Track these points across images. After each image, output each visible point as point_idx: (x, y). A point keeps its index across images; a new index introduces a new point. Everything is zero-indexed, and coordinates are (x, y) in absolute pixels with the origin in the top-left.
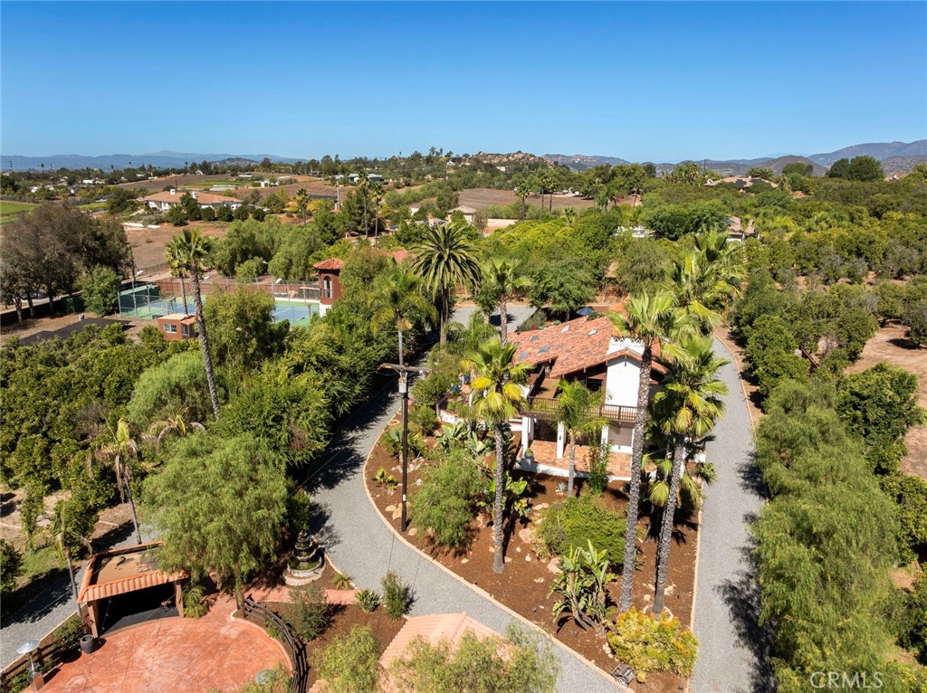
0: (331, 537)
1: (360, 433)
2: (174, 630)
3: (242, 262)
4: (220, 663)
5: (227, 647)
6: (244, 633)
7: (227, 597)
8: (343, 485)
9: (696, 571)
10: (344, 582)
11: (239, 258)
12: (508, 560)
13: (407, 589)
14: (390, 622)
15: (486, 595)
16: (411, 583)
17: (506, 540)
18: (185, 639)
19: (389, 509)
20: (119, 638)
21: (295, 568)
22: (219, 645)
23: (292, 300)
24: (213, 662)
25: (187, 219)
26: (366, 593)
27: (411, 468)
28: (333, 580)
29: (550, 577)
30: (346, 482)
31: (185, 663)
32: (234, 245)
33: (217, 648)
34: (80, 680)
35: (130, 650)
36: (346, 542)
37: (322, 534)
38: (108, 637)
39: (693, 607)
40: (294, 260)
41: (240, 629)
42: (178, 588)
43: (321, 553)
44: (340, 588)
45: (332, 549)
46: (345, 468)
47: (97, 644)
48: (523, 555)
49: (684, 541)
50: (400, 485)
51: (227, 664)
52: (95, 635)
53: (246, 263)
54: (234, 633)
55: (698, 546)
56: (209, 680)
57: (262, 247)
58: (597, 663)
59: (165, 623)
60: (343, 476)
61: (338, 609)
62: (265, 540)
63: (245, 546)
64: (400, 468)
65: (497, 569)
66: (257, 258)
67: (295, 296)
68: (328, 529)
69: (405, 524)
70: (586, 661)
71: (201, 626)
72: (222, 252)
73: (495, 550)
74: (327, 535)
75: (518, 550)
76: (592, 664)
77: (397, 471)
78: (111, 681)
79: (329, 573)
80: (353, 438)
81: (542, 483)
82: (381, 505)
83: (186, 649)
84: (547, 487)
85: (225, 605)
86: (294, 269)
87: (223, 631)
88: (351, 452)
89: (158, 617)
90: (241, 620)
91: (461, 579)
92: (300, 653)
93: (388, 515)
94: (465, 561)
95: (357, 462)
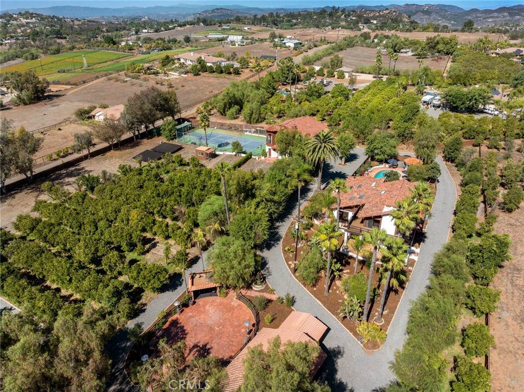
0: (268, 272)
1: (281, 224)
2: (216, 301)
3: (229, 108)
4: (232, 315)
5: (234, 309)
6: (239, 305)
7: (233, 291)
8: (273, 249)
9: (398, 307)
10: (272, 292)
11: (228, 106)
12: (330, 291)
13: (293, 297)
14: (287, 309)
15: (321, 304)
16: (295, 295)
17: (331, 283)
18: (220, 304)
19: (290, 263)
20: (200, 301)
21: (256, 284)
22: (232, 308)
23: (253, 134)
24: (230, 314)
25: (199, 71)
26: (279, 298)
27: (300, 246)
28: (268, 289)
29: (344, 300)
30: (275, 248)
31: (221, 313)
32: (226, 101)
33: (231, 309)
34: (191, 314)
35: (204, 306)
36: (273, 275)
37: (265, 271)
38: (196, 300)
39: (392, 320)
40: (254, 111)
41: (238, 304)
42: (218, 288)
43: (264, 279)
44: (271, 293)
45: (269, 277)
46: (274, 241)
47: (194, 303)
48: (336, 290)
49: (398, 293)
50: (295, 253)
51: (234, 315)
52: (193, 300)
53: (231, 109)
54: (236, 305)
55: (402, 297)
56: (229, 320)
57: (238, 99)
58: (353, 334)
59: (213, 298)
60: (273, 245)
61: (270, 301)
62: (247, 277)
63: (241, 279)
64: (295, 244)
65: (326, 294)
66: (236, 106)
67: (254, 132)
68: (267, 268)
69: (295, 270)
70: (350, 333)
71: (225, 300)
72: (220, 104)
73: (326, 287)
74: (267, 271)
75: (335, 288)
76: (351, 334)
77: (294, 245)
78: (200, 315)
79: (267, 287)
80: (278, 226)
81: (349, 261)
82: (287, 260)
83: (221, 308)
84: (351, 263)
85: (232, 294)
86: (254, 116)
87: (232, 303)
88: (277, 233)
89: (211, 295)
90: (238, 301)
91: (313, 296)
92: (257, 315)
93: (289, 265)
94: (315, 289)
95: (278, 239)
